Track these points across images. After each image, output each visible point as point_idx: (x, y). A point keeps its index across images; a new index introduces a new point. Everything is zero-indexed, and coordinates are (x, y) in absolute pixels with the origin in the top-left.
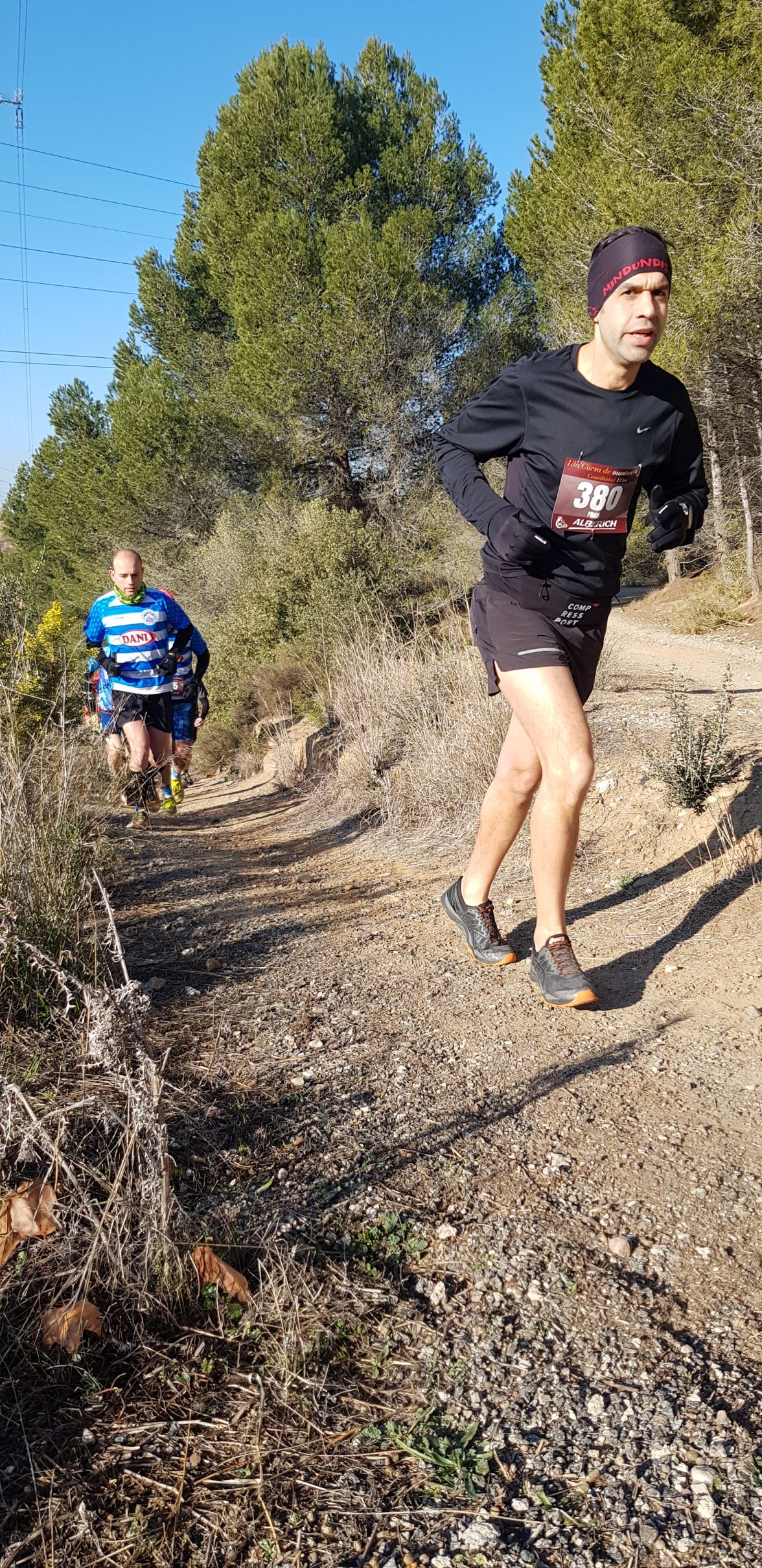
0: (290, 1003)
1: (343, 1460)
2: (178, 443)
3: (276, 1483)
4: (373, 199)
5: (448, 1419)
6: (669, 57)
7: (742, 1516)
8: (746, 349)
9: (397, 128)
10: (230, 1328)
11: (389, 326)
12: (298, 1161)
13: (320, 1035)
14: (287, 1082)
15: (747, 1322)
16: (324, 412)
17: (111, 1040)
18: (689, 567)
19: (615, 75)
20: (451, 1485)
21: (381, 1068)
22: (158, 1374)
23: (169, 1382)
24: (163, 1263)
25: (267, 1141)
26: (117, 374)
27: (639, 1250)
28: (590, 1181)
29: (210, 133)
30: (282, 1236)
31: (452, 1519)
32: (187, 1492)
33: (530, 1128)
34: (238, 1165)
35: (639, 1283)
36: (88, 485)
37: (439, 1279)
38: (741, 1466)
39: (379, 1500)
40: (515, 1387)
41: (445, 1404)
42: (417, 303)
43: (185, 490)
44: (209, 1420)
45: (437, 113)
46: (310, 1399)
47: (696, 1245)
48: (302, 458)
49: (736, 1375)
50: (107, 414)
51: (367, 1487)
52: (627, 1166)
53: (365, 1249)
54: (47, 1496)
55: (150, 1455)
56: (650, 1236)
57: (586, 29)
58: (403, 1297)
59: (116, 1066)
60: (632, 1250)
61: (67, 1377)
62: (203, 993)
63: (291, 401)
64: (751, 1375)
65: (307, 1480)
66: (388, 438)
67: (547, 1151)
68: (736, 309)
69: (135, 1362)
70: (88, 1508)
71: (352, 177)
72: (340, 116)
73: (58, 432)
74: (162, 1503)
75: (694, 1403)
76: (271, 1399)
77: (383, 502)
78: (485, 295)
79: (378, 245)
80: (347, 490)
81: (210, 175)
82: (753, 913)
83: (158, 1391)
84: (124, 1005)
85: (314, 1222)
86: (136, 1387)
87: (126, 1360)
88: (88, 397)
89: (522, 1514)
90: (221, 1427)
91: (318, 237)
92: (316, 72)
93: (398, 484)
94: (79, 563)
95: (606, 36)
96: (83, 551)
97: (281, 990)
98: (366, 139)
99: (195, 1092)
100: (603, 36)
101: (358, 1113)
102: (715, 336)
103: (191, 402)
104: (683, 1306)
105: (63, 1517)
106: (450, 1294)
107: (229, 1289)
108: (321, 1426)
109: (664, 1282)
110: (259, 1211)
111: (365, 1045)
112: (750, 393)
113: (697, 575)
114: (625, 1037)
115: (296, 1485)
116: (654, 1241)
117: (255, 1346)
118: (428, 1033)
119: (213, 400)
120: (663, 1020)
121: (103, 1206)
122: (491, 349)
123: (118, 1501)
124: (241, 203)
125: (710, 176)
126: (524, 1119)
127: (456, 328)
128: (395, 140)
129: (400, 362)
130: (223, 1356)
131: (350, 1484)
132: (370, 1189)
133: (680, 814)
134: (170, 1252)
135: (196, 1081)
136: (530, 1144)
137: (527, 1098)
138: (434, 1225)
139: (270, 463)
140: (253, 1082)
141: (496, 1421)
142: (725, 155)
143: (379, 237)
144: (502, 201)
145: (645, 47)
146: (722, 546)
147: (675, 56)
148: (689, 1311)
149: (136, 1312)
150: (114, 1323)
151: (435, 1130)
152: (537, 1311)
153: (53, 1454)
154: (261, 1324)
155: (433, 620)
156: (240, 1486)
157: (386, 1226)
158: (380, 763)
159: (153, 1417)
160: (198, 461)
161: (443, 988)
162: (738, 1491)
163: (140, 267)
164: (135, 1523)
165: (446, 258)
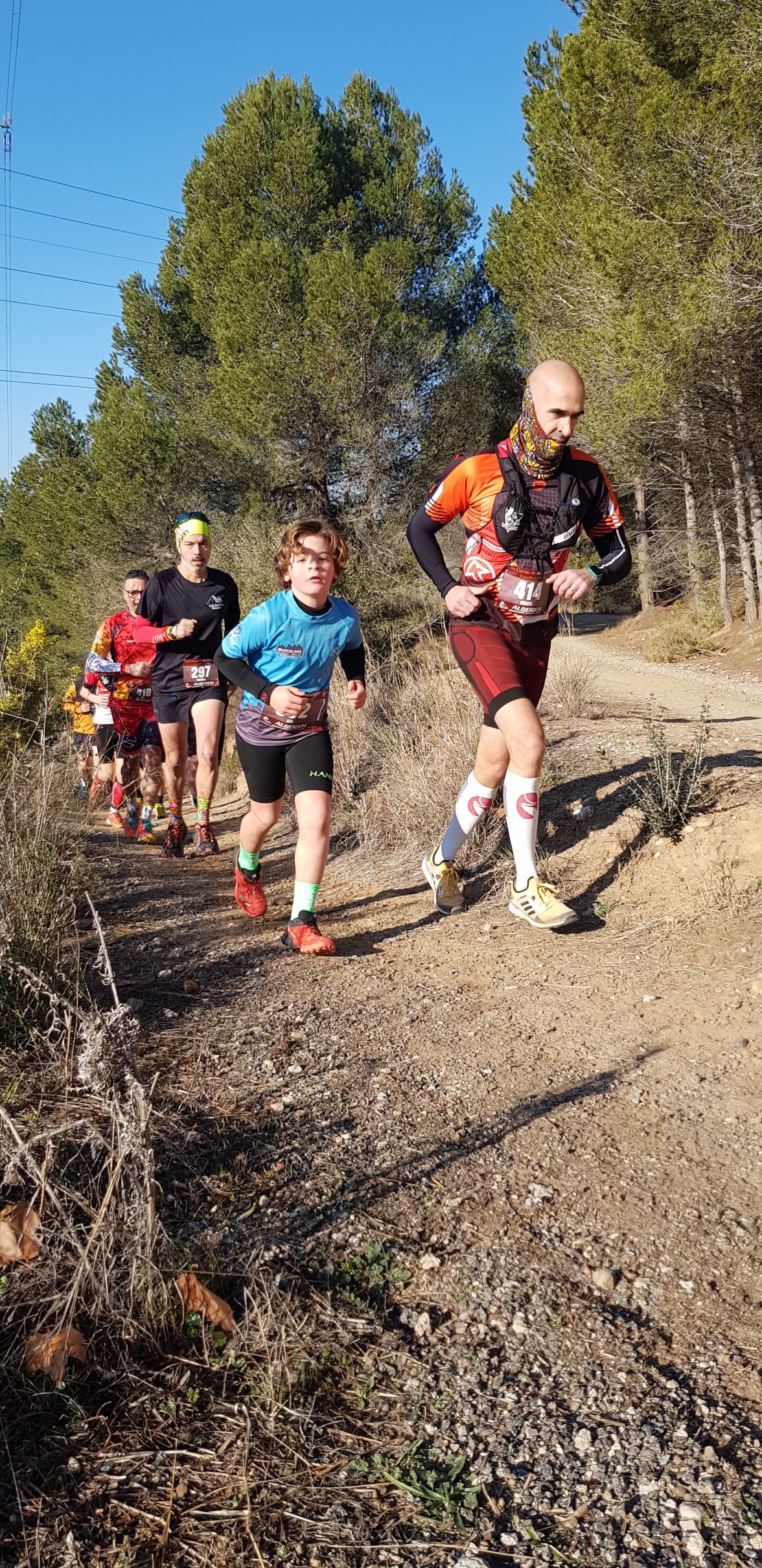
0: (268, 1026)
1: (330, 1492)
2: (158, 463)
3: (264, 1514)
4: (355, 230)
5: (436, 1453)
6: (649, 101)
7: (732, 1555)
8: (721, 384)
9: (381, 161)
10: (214, 1356)
11: (370, 355)
12: (279, 1188)
13: (299, 1060)
14: (266, 1107)
15: (731, 1357)
16: (304, 437)
17: (101, 1064)
18: (662, 595)
19: (597, 116)
20: (439, 1519)
21: (361, 1095)
22: (143, 1403)
23: (154, 1411)
24: (146, 1289)
25: (247, 1168)
26: (98, 395)
27: (623, 1283)
28: (573, 1213)
29: (196, 162)
30: (265, 1264)
31: (442, 1553)
32: (174, 1523)
33: (511, 1158)
34: (219, 1191)
35: (624, 1317)
36: (68, 502)
37: (423, 1310)
38: (729, 1503)
39: (367, 1533)
40: (501, 1420)
41: (432, 1437)
42: (397, 332)
43: (164, 510)
44: (195, 1450)
45: (419, 148)
46: (297, 1430)
47: (680, 1278)
48: (280, 481)
49: (722, 1410)
50: (87, 433)
51: (355, 1520)
52: (609, 1198)
53: (348, 1278)
54: (34, 1526)
55: (136, 1485)
56: (633, 1268)
57: (569, 71)
58: (387, 1327)
59: (105, 1090)
60: (616, 1283)
61: (53, 1405)
62: (181, 1015)
63: (272, 425)
64: (736, 1411)
65: (294, 1512)
66: (366, 464)
67: (529, 1182)
68: (711, 344)
69: (122, 1390)
70: (76, 1539)
71: (336, 207)
72: (324, 149)
73: (39, 449)
74: (149, 1534)
75: (681, 1438)
76: (257, 1430)
77: (360, 525)
78: (464, 326)
79: (360, 275)
80: (324, 513)
81: (195, 202)
82: (730, 944)
83: (143, 1420)
84: (113, 1029)
85: (297, 1250)
86: (122, 1416)
87: (111, 1388)
88: (70, 416)
89: (511, 1549)
90: (207, 1457)
91: (301, 265)
92: (302, 105)
93: (375, 509)
94: (56, 581)
95: (590, 78)
96: (61, 568)
97: (259, 1014)
98: (351, 171)
99: (175, 1117)
100: (586, 78)
101: (338, 1140)
102: (691, 370)
103: (172, 424)
104: (668, 1340)
105: (51, 1548)
106: (435, 1325)
107: (213, 1317)
108: (307, 1458)
109: (648, 1316)
110: (241, 1238)
111: (345, 1071)
112: (724, 426)
113: (670, 604)
114: (604, 1067)
115: (283, 1516)
116: (638, 1275)
117: (239, 1375)
118: (408, 1060)
119: (194, 423)
120: (642, 1051)
121: (89, 1231)
122: (469, 378)
123: (104, 1531)
124: (225, 231)
125: (689, 215)
126: (506, 1148)
127: (435, 358)
128: (378, 173)
129: (380, 389)
130: (208, 1385)
131: (338, 1517)
132: (352, 1217)
133: (657, 843)
134: (154, 1279)
135: (176, 1105)
136: (511, 1174)
137: (508, 1128)
138: (418, 1256)
139: (248, 485)
140: (233, 1106)
141: (483, 1454)
142: (704, 196)
143: (360, 267)
144: (483, 233)
145: (627, 89)
146: (695, 576)
147: (655, 100)
148: (674, 1346)
149: (121, 1341)
150: (99, 1350)
151: (417, 1158)
152: (522, 1344)
153: (37, 1484)
154: (246, 1353)
155: (410, 643)
156: (228, 1517)
157: (369, 1256)
158: (356, 786)
159: (139, 1447)
160: (178, 482)
161: (421, 1014)
162: (727, 1529)
163: (124, 290)
164: (123, 1554)
165: (427, 289)
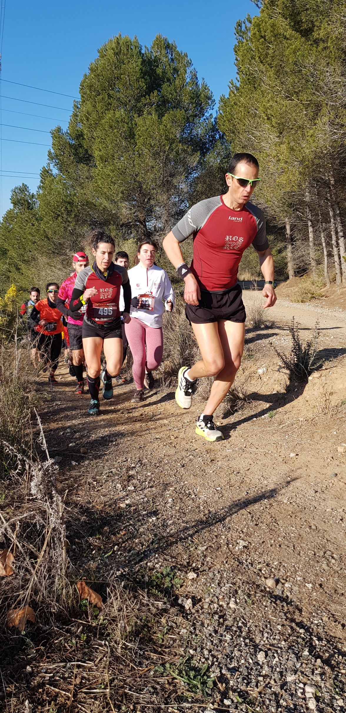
0: (119, 469)
1: (146, 681)
2: (69, 213)
3: (116, 691)
4: (158, 106)
5: (194, 662)
6: (291, 47)
7: (329, 708)
8: (325, 175)
9: (169, 75)
10: (93, 619)
11: (165, 163)
12: (124, 542)
13: (133, 484)
14: (118, 506)
15: (329, 618)
16: (135, 200)
17: (41, 486)
18: (298, 272)
19: (267, 54)
20: (196, 693)
21: (161, 500)
22: (61, 641)
23: (66, 644)
24: (63, 589)
25: (109, 533)
26: (41, 182)
27: (280, 585)
28: (257, 553)
29: (85, 75)
30: (117, 577)
31: (197, 708)
32: (75, 695)
33: (229, 528)
34: (96, 544)
35: (280, 600)
36: (28, 231)
37: (189, 598)
38: (328, 685)
39: (163, 700)
40: (224, 648)
41: (193, 655)
42: (177, 152)
43: (72, 234)
44: (84, 662)
45: (187, 68)
46: (131, 653)
47: (306, 582)
48: (124, 220)
49: (324, 642)
50: (37, 199)
51: (157, 694)
52: (274, 546)
53: (155, 583)
54: (11, 697)
55: (58, 678)
56: (285, 578)
57: (255, 34)
58: (172, 606)
59: (43, 498)
60: (277, 585)
61: (19, 642)
62: (79, 464)
63: (120, 195)
64: (331, 643)
65: (130, 690)
66: (163, 213)
67: (237, 539)
68: (320, 158)
69: (51, 635)
70: (30, 703)
71: (149, 96)
72: (144, 69)
73: (15, 207)
74: (63, 700)
75: (306, 655)
76: (113, 652)
78: (208, 150)
79: (160, 126)
80: (145, 235)
81: (85, 94)
82: (329, 430)
83: (61, 648)
84: (47, 470)
85: (131, 571)
86: (51, 647)
87: (46, 634)
88: (28, 191)
89: (229, 706)
90: (90, 665)
91: (133, 122)
92: (134, 49)
94: (23, 266)
95: (264, 37)
96: (25, 260)
97: (115, 463)
98: (156, 79)
99: (76, 510)
100: (262, 37)
101: (151, 520)
102: (311, 170)
103: (75, 195)
104: (300, 611)
105: (18, 707)
106: (194, 605)
107: (93, 601)
108: (136, 665)
109: (291, 600)
110: (106, 565)
111: (154, 489)
112: (326, 195)
113: (302, 276)
114: (271, 487)
115: (125, 692)
116: (287, 581)
117: (105, 628)
118: (182, 484)
119: (85, 194)
120: (289, 479)
121: (36, 562)
122: (210, 173)
123: (43, 700)
124: (99, 106)
125: (310, 99)
126: (227, 524)
127: (195, 164)
128: (169, 80)
129: (170, 179)
130: (91, 632)
131: (150, 692)
132: (157, 555)
133: (296, 384)
134: (66, 584)
135: (77, 505)
136: (229, 535)
137: (228, 514)
138: (186, 573)
139: (110, 223)
140: (103, 505)
141: (216, 663)
142: (316, 90)
143: (161, 123)
144: (216, 107)
145: (281, 42)
146: (313, 263)
147: (294, 47)
148: (303, 613)
149: (51, 612)
150: (41, 617)
151: (186, 529)
152: (234, 613)
153: (12, 678)
154: (108, 618)
156: (99, 693)
157: (164, 573)
159: (59, 661)
160: (78, 221)
162: (327, 697)
163: (53, 134)
164: (51, 710)
165: (191, 133)
